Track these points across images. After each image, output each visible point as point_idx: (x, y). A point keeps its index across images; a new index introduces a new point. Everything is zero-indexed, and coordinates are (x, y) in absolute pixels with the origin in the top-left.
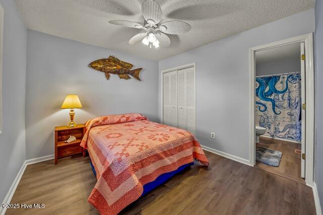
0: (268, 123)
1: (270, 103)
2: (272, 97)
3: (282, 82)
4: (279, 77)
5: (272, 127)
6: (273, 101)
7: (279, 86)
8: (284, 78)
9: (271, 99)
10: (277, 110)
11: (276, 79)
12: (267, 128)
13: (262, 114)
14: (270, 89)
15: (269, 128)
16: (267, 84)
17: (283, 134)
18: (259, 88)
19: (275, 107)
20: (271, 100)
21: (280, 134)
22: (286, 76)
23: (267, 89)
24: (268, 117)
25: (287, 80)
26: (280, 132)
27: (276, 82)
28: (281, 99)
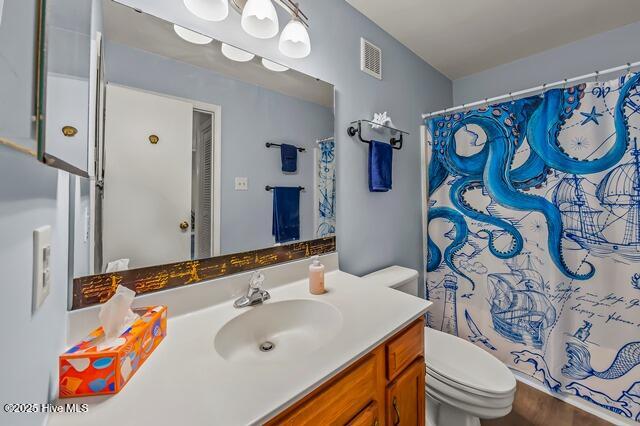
0: (531, 313)
1: (538, 217)
2: (546, 192)
3: (593, 117)
4: (578, 91)
5: (553, 339)
6: (553, 213)
7: (580, 138)
8: (602, 93)
9: (543, 200)
10: (575, 257)
11: (562, 102)
12: (527, 337)
13: (499, 266)
14: (533, 154)
15: (538, 341)
16: (520, 129)
17: (614, 388)
18: (485, 151)
19: (566, 243)
20: (541, 205)
21: (594, 382)
22: (614, 83)
23: (522, 156)
24: (529, 288)
25: (622, 102)
26: (592, 372)
27: (562, 119)
28: (593, 203)
